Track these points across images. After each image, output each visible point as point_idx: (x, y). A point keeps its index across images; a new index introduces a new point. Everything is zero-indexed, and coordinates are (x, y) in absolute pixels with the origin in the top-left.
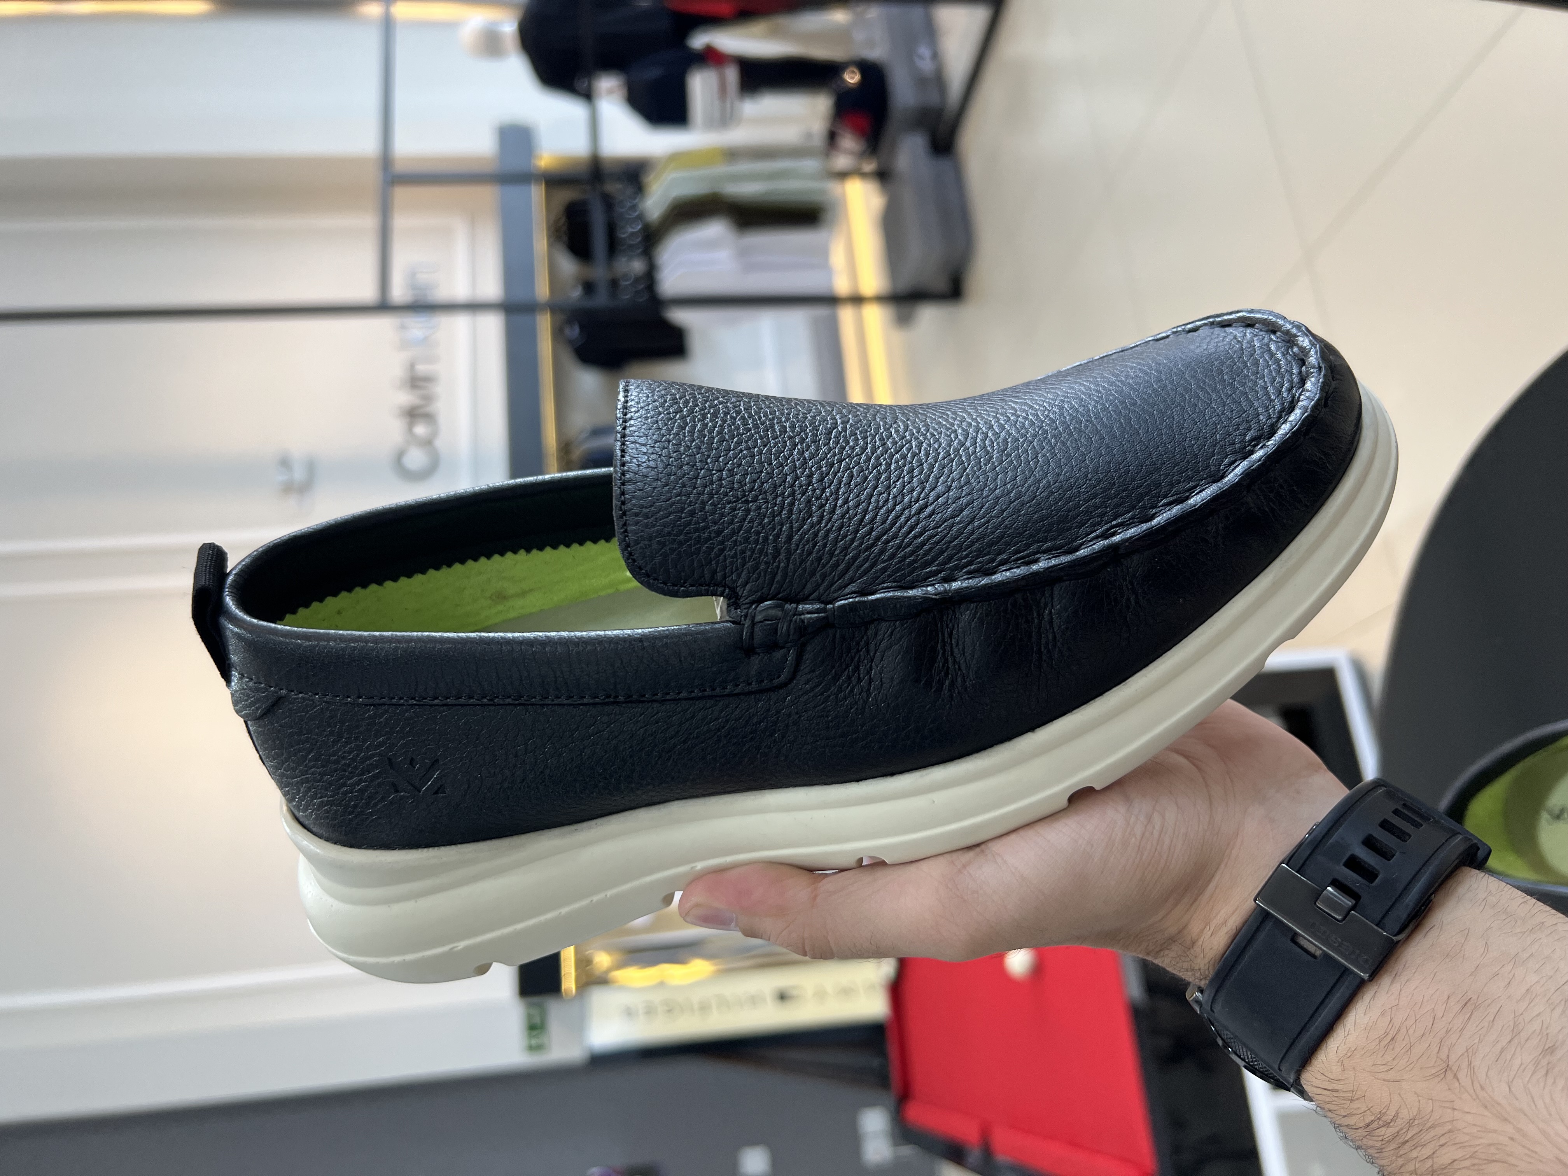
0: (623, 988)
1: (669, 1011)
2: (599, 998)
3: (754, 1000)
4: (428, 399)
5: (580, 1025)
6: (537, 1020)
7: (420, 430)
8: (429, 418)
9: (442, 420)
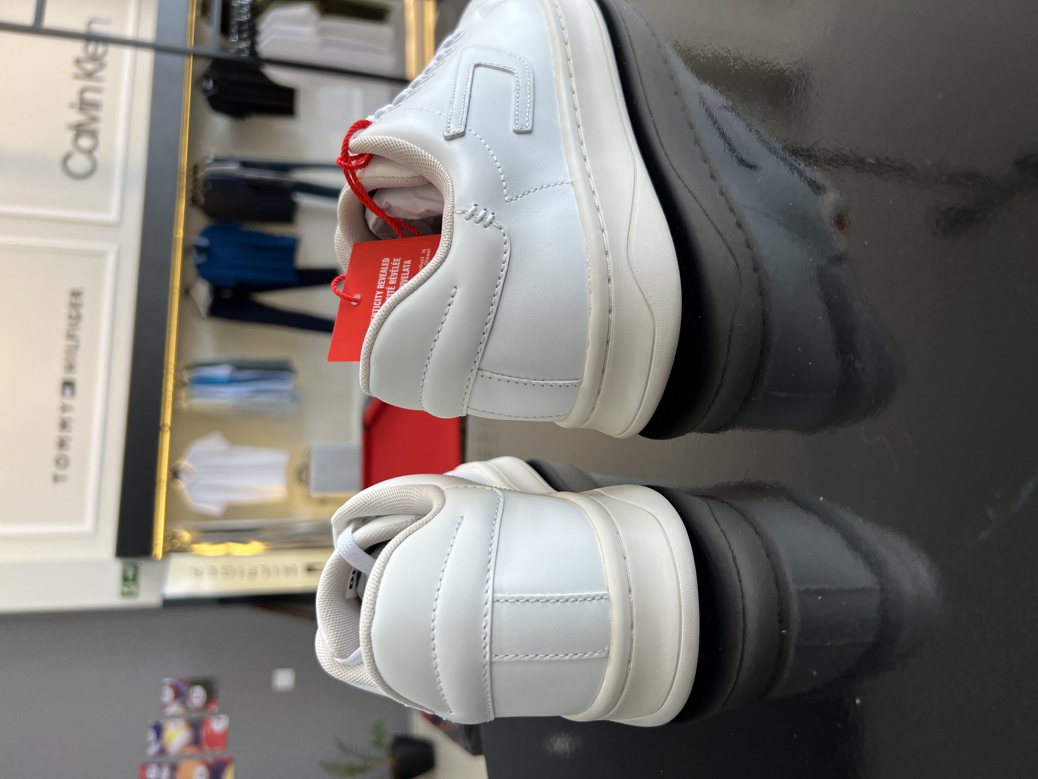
0: (199, 556)
1: (226, 573)
2: (177, 561)
3: (289, 571)
4: (94, 120)
5: (161, 579)
6: (130, 574)
7: (85, 142)
8: (93, 134)
9: (102, 138)
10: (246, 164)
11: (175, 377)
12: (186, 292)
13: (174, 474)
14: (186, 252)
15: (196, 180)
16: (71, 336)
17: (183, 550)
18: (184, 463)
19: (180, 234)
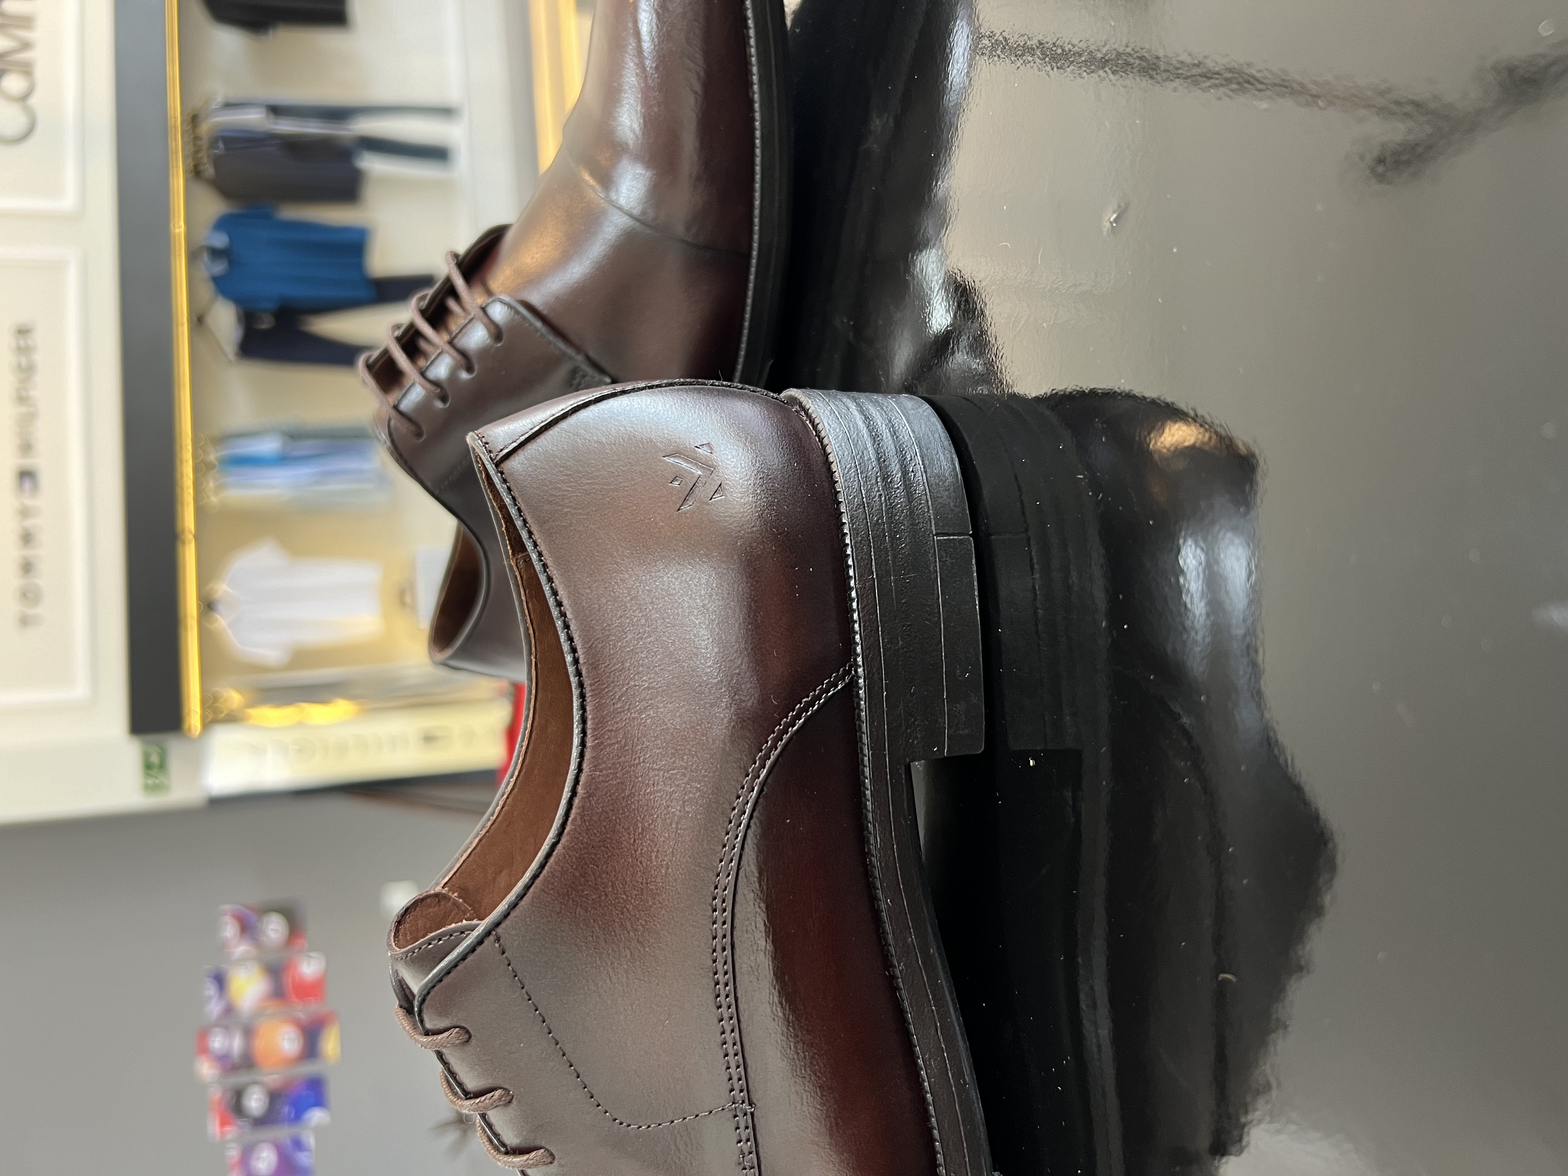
0: (258, 728)
1: (301, 751)
2: (222, 735)
5: (198, 765)
6: (155, 759)
7: (14, 83)
9: (40, 73)
10: (276, 110)
11: (195, 456)
12: (198, 321)
13: (208, 606)
14: (193, 256)
15: (196, 138)
16: (22, 399)
17: (232, 719)
18: (222, 588)
19: (179, 227)
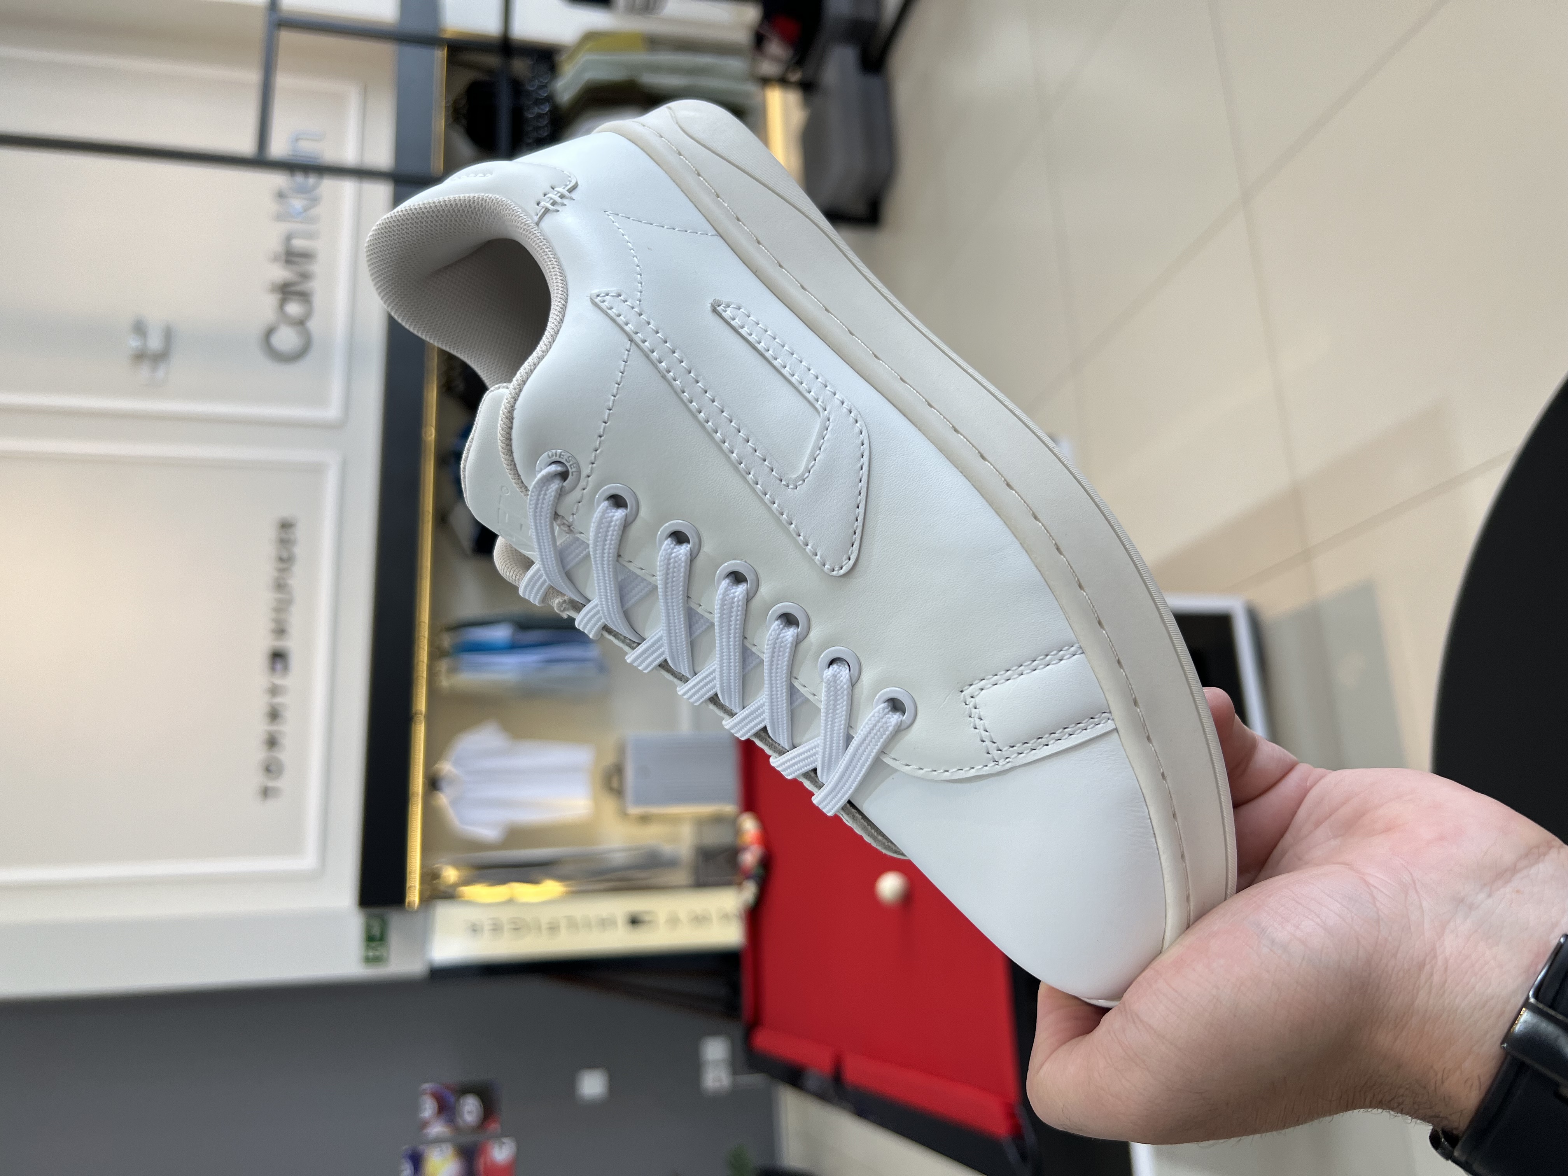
0: (470, 903)
2: (444, 912)
3: (605, 923)
4: (305, 276)
6: (376, 931)
7: (294, 309)
8: (305, 297)
9: (318, 300)
11: (431, 643)
12: (442, 517)
14: (440, 462)
16: (280, 586)
17: (448, 896)
18: (446, 767)
19: (431, 435)
